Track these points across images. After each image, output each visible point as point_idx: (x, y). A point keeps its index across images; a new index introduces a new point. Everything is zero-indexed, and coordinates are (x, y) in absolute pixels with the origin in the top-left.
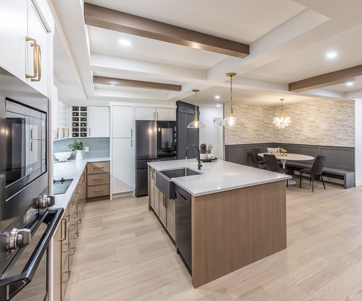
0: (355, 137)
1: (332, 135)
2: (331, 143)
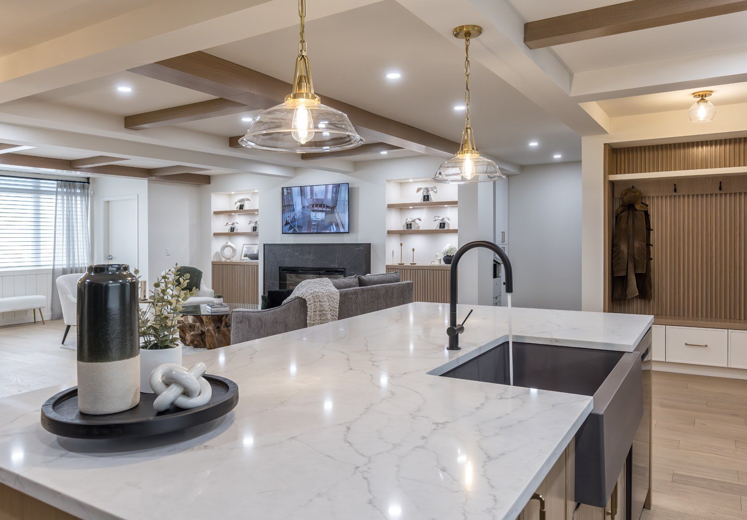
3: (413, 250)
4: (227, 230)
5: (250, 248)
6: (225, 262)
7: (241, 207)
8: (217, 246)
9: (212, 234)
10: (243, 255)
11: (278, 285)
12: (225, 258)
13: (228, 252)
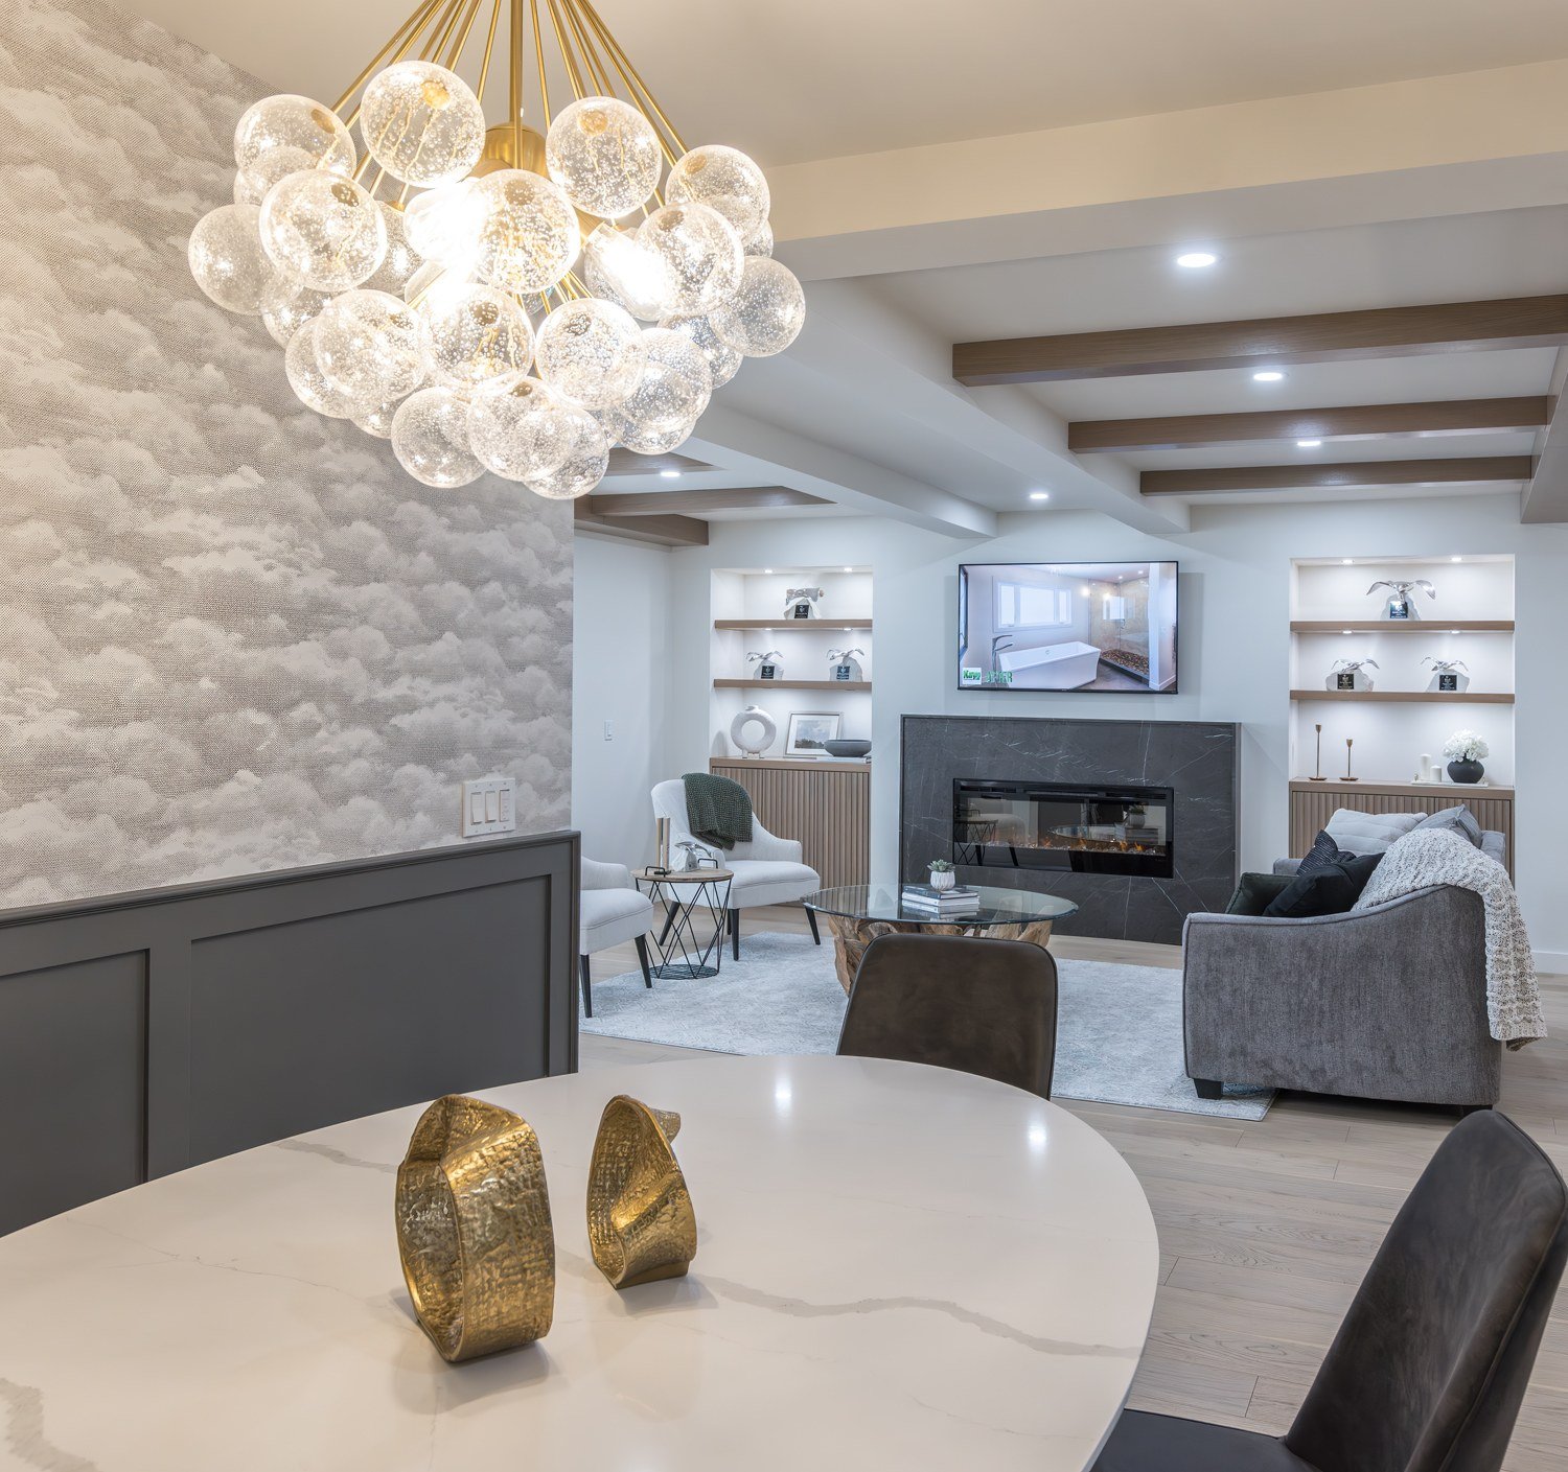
0: (569, 713)
1: (359, 699)
2: (333, 819)
3: (1350, 743)
4: (751, 672)
5: (815, 724)
6: (744, 760)
7: (802, 611)
8: (724, 712)
9: (712, 682)
10: (792, 743)
11: (950, 828)
12: (740, 747)
13: (753, 733)
